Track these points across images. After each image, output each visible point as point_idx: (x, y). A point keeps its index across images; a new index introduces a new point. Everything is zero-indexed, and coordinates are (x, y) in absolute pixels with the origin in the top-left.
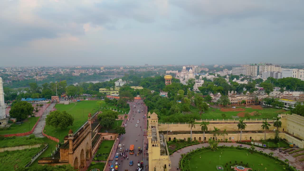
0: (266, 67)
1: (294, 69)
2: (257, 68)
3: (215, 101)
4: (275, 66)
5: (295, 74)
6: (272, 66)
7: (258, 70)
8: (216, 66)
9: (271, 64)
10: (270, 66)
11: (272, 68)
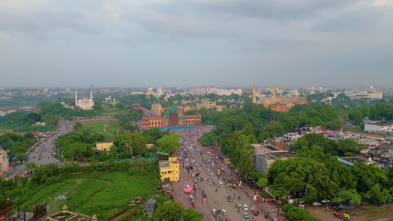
0: (211, 89)
1: (222, 90)
2: (205, 89)
3: (176, 104)
4: (217, 88)
5: (223, 93)
6: (215, 88)
7: (206, 91)
8: (179, 88)
9: (214, 87)
10: (213, 88)
11: (214, 89)
